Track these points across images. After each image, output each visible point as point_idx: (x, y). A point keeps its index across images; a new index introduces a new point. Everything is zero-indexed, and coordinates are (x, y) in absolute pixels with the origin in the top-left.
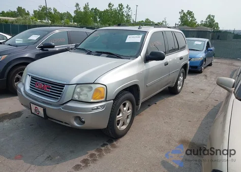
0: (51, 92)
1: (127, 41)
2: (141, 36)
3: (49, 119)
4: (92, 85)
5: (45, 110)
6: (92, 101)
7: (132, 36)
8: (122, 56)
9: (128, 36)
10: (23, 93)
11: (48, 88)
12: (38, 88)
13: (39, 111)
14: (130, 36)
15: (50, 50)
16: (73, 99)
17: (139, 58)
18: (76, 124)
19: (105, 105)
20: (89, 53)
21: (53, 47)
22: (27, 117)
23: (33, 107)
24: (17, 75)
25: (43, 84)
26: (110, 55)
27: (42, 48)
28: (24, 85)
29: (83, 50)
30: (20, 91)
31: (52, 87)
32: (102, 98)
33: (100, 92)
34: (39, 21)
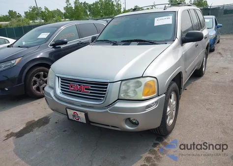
0: (91, 93)
1: (156, 24)
2: (171, 17)
3: (92, 124)
4: (141, 80)
5: (86, 115)
6: (143, 98)
7: (160, 18)
8: (156, 41)
9: (156, 19)
10: (54, 98)
11: (86, 89)
12: (73, 90)
13: (78, 116)
14: (157, 18)
15: (62, 46)
16: (120, 98)
17: (177, 41)
18: (128, 127)
19: (158, 100)
20: (115, 44)
21: (66, 43)
22: (56, 123)
23: (70, 112)
24: (34, 78)
25: (79, 85)
26: (141, 42)
27: (54, 46)
28: (53, 88)
29: (106, 42)
30: (51, 96)
31: (91, 87)
32: (154, 93)
33: (151, 86)
34: (31, 21)
